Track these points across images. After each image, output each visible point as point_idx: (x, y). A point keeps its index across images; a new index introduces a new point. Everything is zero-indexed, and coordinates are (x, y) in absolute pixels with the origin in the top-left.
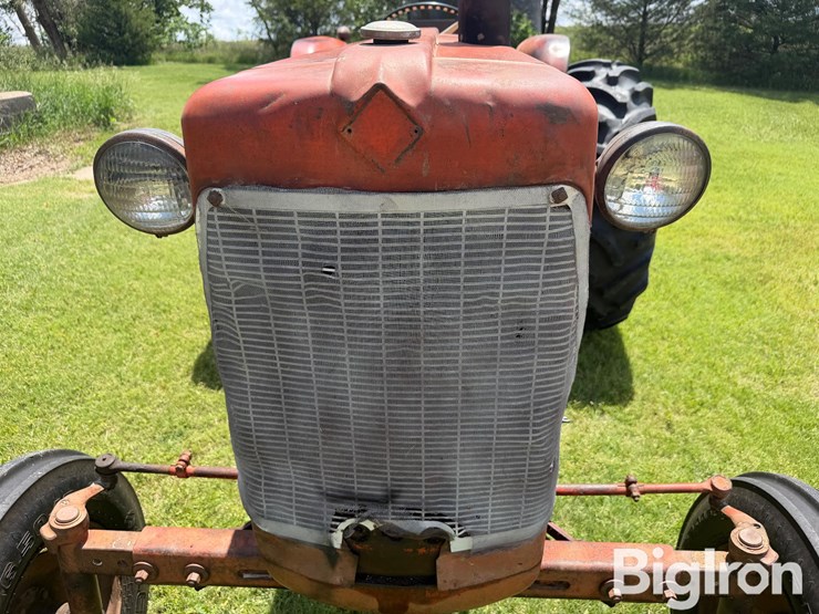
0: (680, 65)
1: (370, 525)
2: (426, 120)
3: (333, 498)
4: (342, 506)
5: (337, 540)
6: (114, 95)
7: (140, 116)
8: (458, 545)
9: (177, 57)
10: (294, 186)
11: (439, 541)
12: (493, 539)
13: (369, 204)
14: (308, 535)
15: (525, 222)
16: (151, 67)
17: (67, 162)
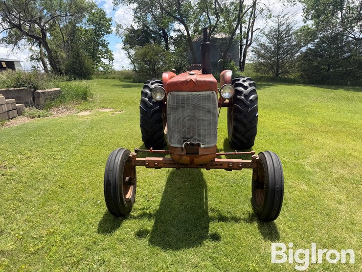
0: (292, 77)
1: (188, 143)
2: (196, 83)
3: (183, 138)
4: (185, 139)
5: (183, 146)
6: (88, 90)
7: (95, 96)
8: (202, 146)
9: (101, 77)
10: (181, 91)
11: (199, 145)
12: (207, 146)
13: (190, 93)
14: (179, 146)
15: (209, 95)
16: (91, 80)
17: (74, 111)
